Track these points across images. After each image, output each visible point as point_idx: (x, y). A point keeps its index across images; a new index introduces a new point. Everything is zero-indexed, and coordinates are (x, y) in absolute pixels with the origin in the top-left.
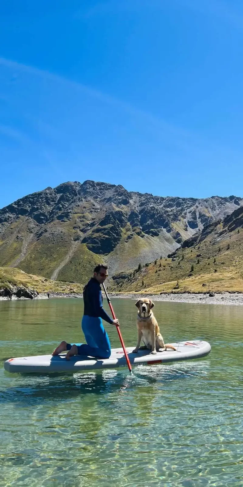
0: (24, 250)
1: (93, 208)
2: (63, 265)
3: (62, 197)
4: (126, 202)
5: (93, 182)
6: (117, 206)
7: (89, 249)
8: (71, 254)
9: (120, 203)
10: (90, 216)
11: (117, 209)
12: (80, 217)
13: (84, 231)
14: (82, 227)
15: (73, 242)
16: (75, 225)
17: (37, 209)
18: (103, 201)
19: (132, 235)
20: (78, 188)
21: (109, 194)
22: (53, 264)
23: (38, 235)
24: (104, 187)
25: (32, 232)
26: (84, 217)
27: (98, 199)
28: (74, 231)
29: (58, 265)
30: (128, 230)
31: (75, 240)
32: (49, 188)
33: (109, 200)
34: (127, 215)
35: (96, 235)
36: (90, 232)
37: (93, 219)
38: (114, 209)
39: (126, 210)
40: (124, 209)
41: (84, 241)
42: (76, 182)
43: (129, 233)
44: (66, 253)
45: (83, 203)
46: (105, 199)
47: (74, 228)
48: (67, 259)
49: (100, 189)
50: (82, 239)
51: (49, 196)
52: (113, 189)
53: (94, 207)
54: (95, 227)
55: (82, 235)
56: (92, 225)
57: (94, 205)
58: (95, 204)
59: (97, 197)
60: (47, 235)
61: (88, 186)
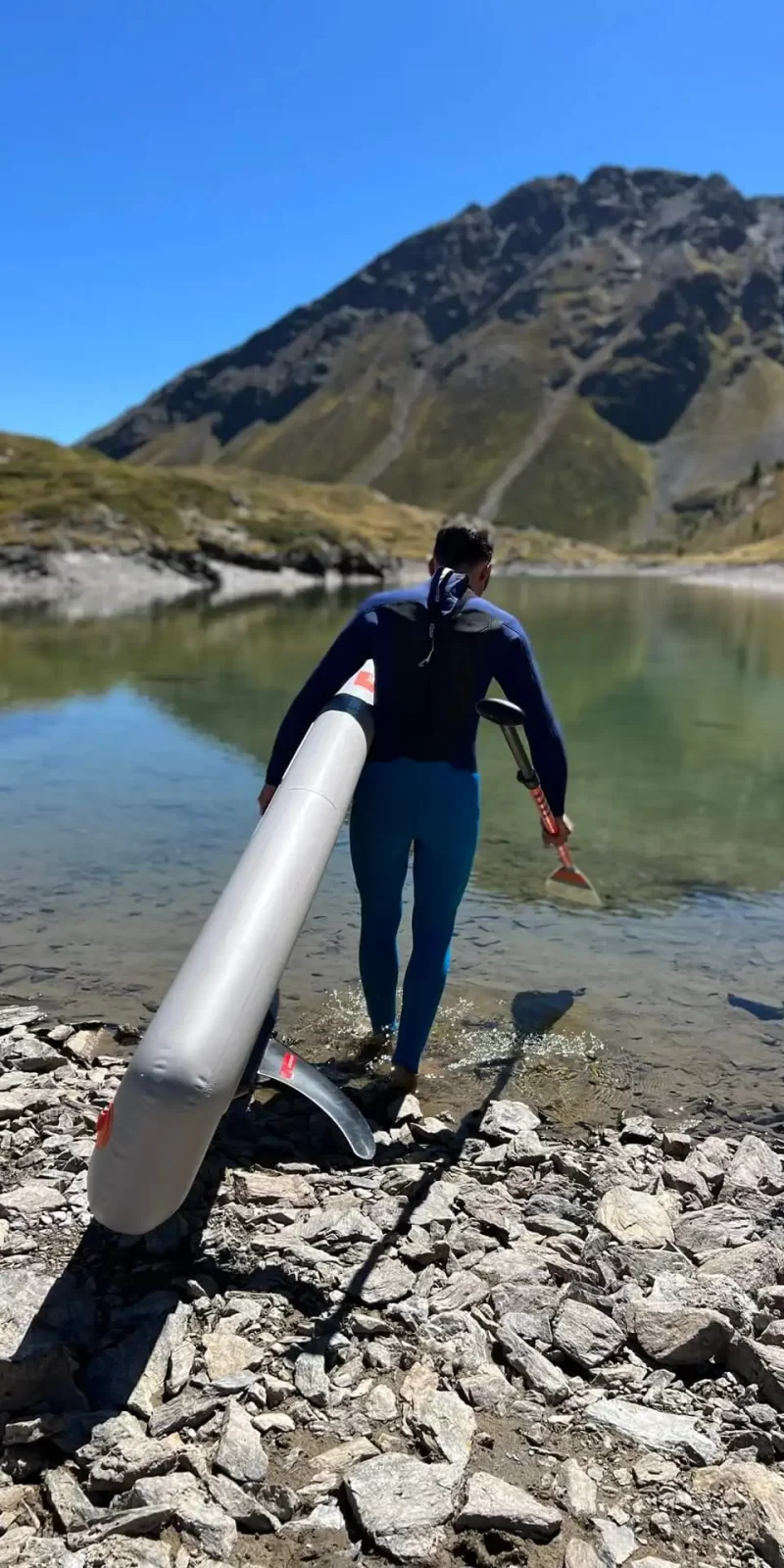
0: (399, 426)
1: (618, 270)
2: (514, 469)
3: (514, 236)
4: (733, 240)
5: (620, 171)
6: (703, 255)
7: (601, 411)
8: (541, 433)
9: (712, 243)
10: (606, 299)
11: (701, 267)
12: (573, 305)
13: (583, 353)
14: (579, 340)
15: (549, 392)
16: (557, 335)
17: (437, 284)
18: (653, 239)
19: (747, 359)
20: (570, 198)
21: (676, 210)
22: (486, 467)
23: (443, 373)
24: (658, 184)
25: (419, 365)
26: (585, 302)
27: (637, 235)
28: (550, 354)
29: (498, 472)
30: (736, 341)
31: (557, 385)
32: (473, 209)
33: (675, 234)
34: (734, 285)
35: (624, 365)
36: (603, 356)
37: (616, 309)
38: (688, 267)
39: (733, 266)
40: (724, 264)
41: (586, 388)
42: (561, 178)
43: (738, 352)
44: (526, 430)
45: (585, 251)
46: (661, 231)
47: (555, 343)
48: (529, 450)
49: (646, 197)
50: (576, 380)
51: (473, 237)
52: (691, 194)
53: (620, 265)
54: (622, 338)
55: (581, 369)
56: (613, 329)
57: (620, 258)
58: (626, 251)
59: (629, 230)
60: (468, 371)
61: (604, 186)
